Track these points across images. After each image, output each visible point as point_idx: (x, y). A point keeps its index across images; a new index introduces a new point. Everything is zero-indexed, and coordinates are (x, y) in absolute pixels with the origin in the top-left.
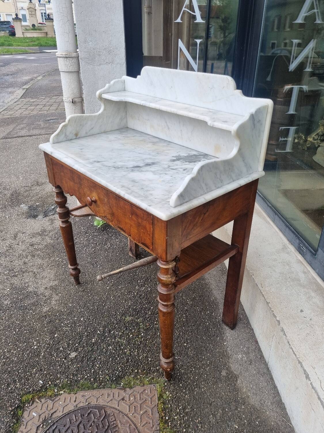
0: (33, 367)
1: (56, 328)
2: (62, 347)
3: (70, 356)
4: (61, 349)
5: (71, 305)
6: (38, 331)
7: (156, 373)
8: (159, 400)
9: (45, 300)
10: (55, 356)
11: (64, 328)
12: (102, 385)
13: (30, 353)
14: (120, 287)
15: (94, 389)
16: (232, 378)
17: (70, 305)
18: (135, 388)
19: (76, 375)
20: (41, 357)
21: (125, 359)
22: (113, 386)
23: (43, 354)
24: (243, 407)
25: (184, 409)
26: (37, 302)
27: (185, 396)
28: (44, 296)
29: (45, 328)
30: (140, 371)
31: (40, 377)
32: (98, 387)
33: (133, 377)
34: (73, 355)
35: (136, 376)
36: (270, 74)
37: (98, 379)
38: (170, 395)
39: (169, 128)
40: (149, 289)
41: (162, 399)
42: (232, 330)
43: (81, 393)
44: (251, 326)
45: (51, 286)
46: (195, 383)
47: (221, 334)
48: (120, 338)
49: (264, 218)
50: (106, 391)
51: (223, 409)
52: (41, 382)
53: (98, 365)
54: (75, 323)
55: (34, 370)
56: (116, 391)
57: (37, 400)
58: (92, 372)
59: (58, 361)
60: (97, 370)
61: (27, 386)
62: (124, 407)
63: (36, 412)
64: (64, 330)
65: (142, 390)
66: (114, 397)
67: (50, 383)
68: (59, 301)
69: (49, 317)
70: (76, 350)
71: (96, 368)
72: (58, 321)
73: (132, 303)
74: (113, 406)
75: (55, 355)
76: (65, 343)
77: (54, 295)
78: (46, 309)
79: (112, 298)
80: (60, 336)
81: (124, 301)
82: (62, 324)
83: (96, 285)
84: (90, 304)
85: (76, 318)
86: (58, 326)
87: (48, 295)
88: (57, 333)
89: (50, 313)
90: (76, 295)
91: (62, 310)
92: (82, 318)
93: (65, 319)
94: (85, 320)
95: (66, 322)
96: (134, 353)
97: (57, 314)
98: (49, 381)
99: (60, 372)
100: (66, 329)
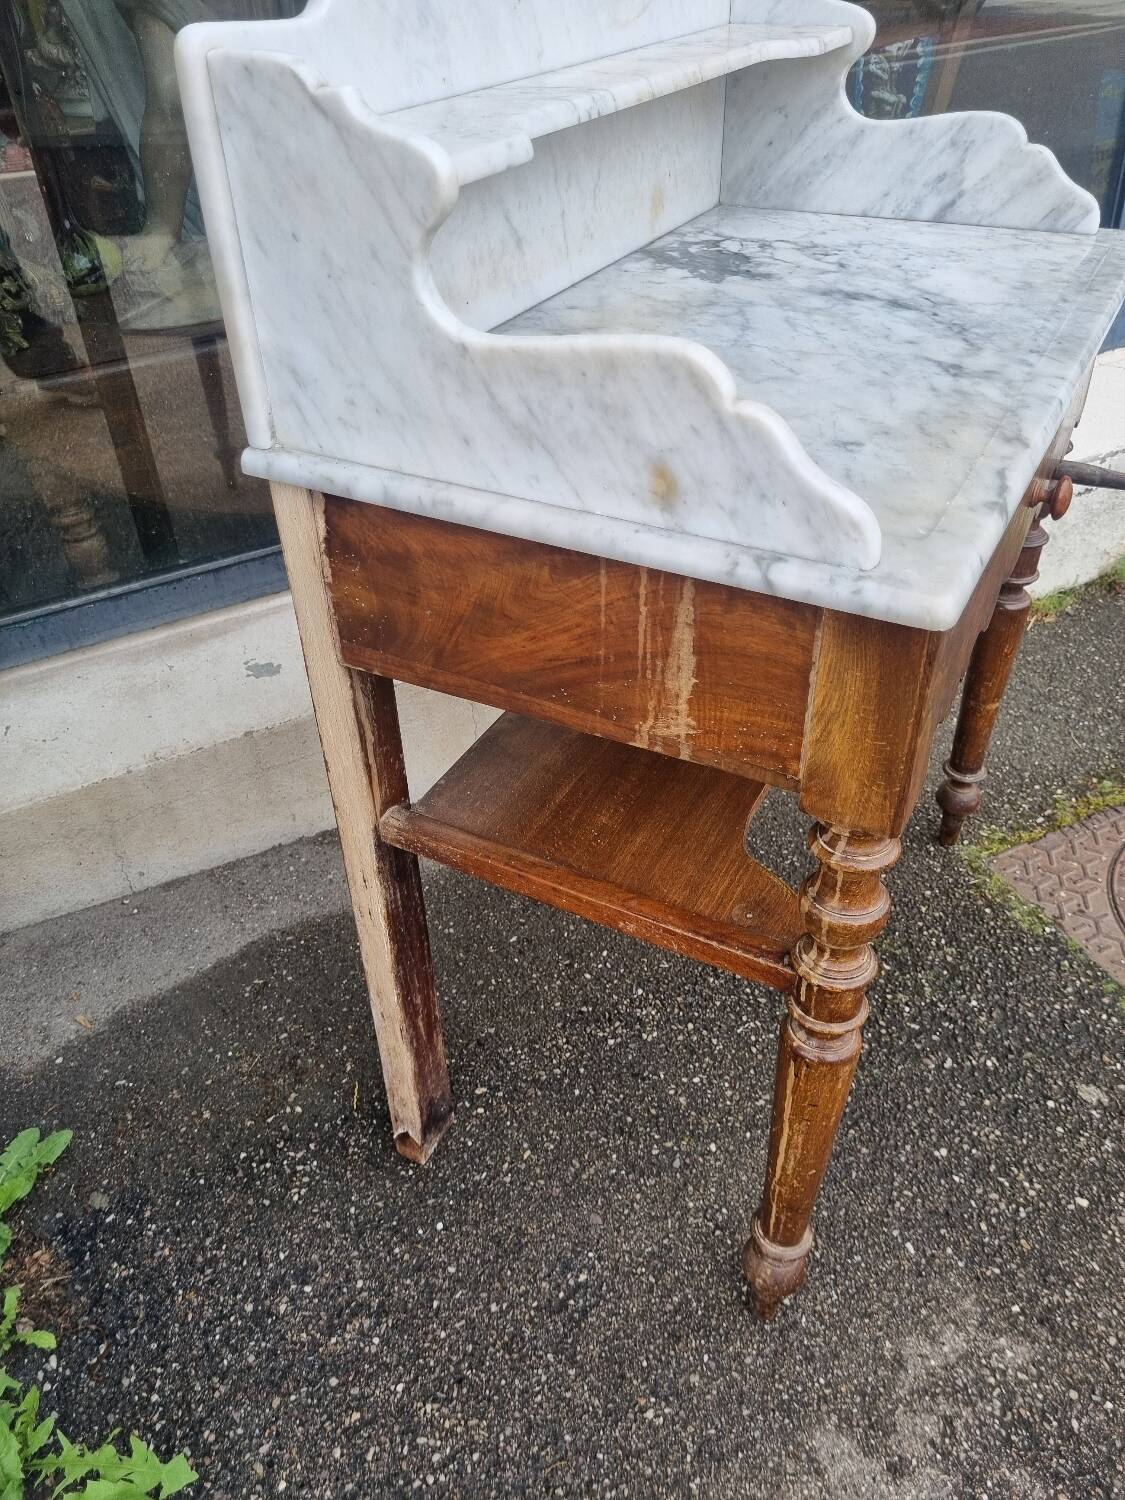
1: (1056, 1225)
2: (1102, 1148)
3: (1105, 1100)
4: (1108, 1145)
5: (909, 1245)
11: (1032, 1193)
14: (682, 1100)
17: (912, 1251)
18: (1031, 902)
22: (1071, 946)
26: (1008, 1442)
28: (953, 1429)
29: (1092, 1272)
32: (1108, 979)
34: (1091, 1094)
35: (1002, 908)
37: (1091, 987)
45: (868, 1451)
50: (1099, 959)
53: (1057, 1007)
54: (978, 1172)
60: (1071, 1001)
64: (1038, 1186)
65: (1021, 885)
66: (1095, 936)
68: (926, 1323)
69: (1034, 1298)
70: (1072, 1095)
71: (1066, 1006)
72: (1023, 1242)
77: (912, 1375)
78: (1009, 1354)
79: (761, 1102)
80: (1073, 1189)
81: (754, 1050)
82: (1023, 1214)
83: (724, 1211)
84: (848, 1167)
85: (956, 1179)
86: (1043, 1226)
87: (931, 1411)
88: (1072, 1207)
89: (1016, 1309)
90: (838, 1267)
91: (961, 1264)
92: (936, 1153)
93: (994, 1220)
94: (934, 1138)
95: (1003, 1206)
96: (939, 939)
97: (997, 1271)
100: (1027, 1184)
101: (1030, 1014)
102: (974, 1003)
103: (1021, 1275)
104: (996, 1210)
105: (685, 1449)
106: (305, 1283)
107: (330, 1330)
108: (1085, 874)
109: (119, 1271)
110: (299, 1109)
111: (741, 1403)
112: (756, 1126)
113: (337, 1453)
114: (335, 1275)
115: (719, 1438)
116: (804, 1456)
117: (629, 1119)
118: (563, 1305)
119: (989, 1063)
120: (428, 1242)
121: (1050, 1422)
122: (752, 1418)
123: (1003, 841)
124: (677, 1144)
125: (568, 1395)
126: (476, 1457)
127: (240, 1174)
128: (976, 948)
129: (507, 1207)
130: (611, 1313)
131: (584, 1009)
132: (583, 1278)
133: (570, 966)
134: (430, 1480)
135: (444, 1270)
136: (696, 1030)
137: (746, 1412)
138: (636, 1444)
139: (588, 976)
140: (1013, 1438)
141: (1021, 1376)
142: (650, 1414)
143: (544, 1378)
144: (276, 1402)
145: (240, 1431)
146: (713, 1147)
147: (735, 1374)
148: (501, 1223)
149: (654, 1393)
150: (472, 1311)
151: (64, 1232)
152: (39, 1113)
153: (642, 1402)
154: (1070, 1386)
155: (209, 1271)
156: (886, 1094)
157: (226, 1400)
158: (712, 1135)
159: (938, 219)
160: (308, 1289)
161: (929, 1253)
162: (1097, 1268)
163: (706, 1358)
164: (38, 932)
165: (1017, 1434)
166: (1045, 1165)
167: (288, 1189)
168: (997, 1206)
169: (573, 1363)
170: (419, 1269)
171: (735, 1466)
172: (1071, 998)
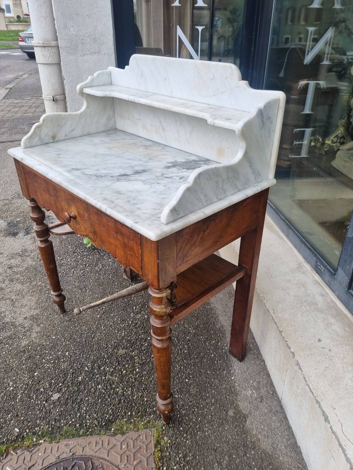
0: (8, 412)
1: (36, 365)
2: (42, 387)
3: (52, 398)
4: (42, 390)
5: (54, 337)
6: (15, 369)
7: (152, 416)
8: (156, 447)
9: (24, 332)
10: (35, 399)
11: (46, 365)
12: (89, 432)
13: (5, 395)
14: (112, 315)
15: (80, 436)
16: (240, 418)
17: (53, 337)
18: (128, 434)
19: (59, 421)
20: (17, 400)
21: (117, 400)
22: (102, 432)
23: (19, 396)
24: (253, 452)
25: (185, 457)
26: (15, 334)
27: (186, 442)
28: (23, 328)
29: (23, 365)
30: (134, 413)
31: (16, 424)
32: (85, 434)
33: (126, 421)
34: (56, 396)
35: (129, 420)
36: (283, 69)
37: (85, 425)
38: (169, 441)
39: (163, 129)
40: (146, 317)
41: (159, 446)
42: (241, 361)
43: (65, 442)
44: (262, 357)
45: (31, 316)
46: (198, 426)
47: (228, 367)
48: (112, 375)
49: (277, 233)
50: (93, 439)
51: (230, 456)
52: (17, 430)
53: (84, 408)
54: (58, 358)
55: (9, 415)
56: (106, 438)
57: (12, 452)
58: (78, 416)
59: (38, 404)
60: (84, 414)
62: (115, 457)
63: (10, 467)
64: (46, 367)
65: (136, 436)
66: (102, 445)
68: (40, 333)
69: (29, 352)
70: (59, 391)
71: (83, 411)
72: (39, 357)
73: (126, 333)
74: (102, 456)
75: (34, 397)
76: (47, 383)
77: (35, 327)
79: (102, 327)
80: (40, 374)
81: (116, 331)
82: (43, 360)
83: (84, 313)
85: (60, 353)
86: (38, 362)
87: (28, 326)
88: (37, 371)
89: (30, 348)
92: (68, 352)
93: (47, 354)
94: (71, 354)
96: (127, 392)
97: (38, 349)
98: (26, 429)
99: (40, 418)
100: (48, 366)
101: (87, 399)
102: (99, 387)
103: (34, 352)
112: (98, 325)
118: (85, 288)
119: (80, 378)
120: (109, 275)
124: (103, 311)
126: (71, 275)
132: (88, 291)
135: (103, 277)
136: (129, 323)
156: (88, 351)
158: (101, 317)
161: (51, 340)
166: (48, 371)
168: (49, 357)
172: (85, 415)
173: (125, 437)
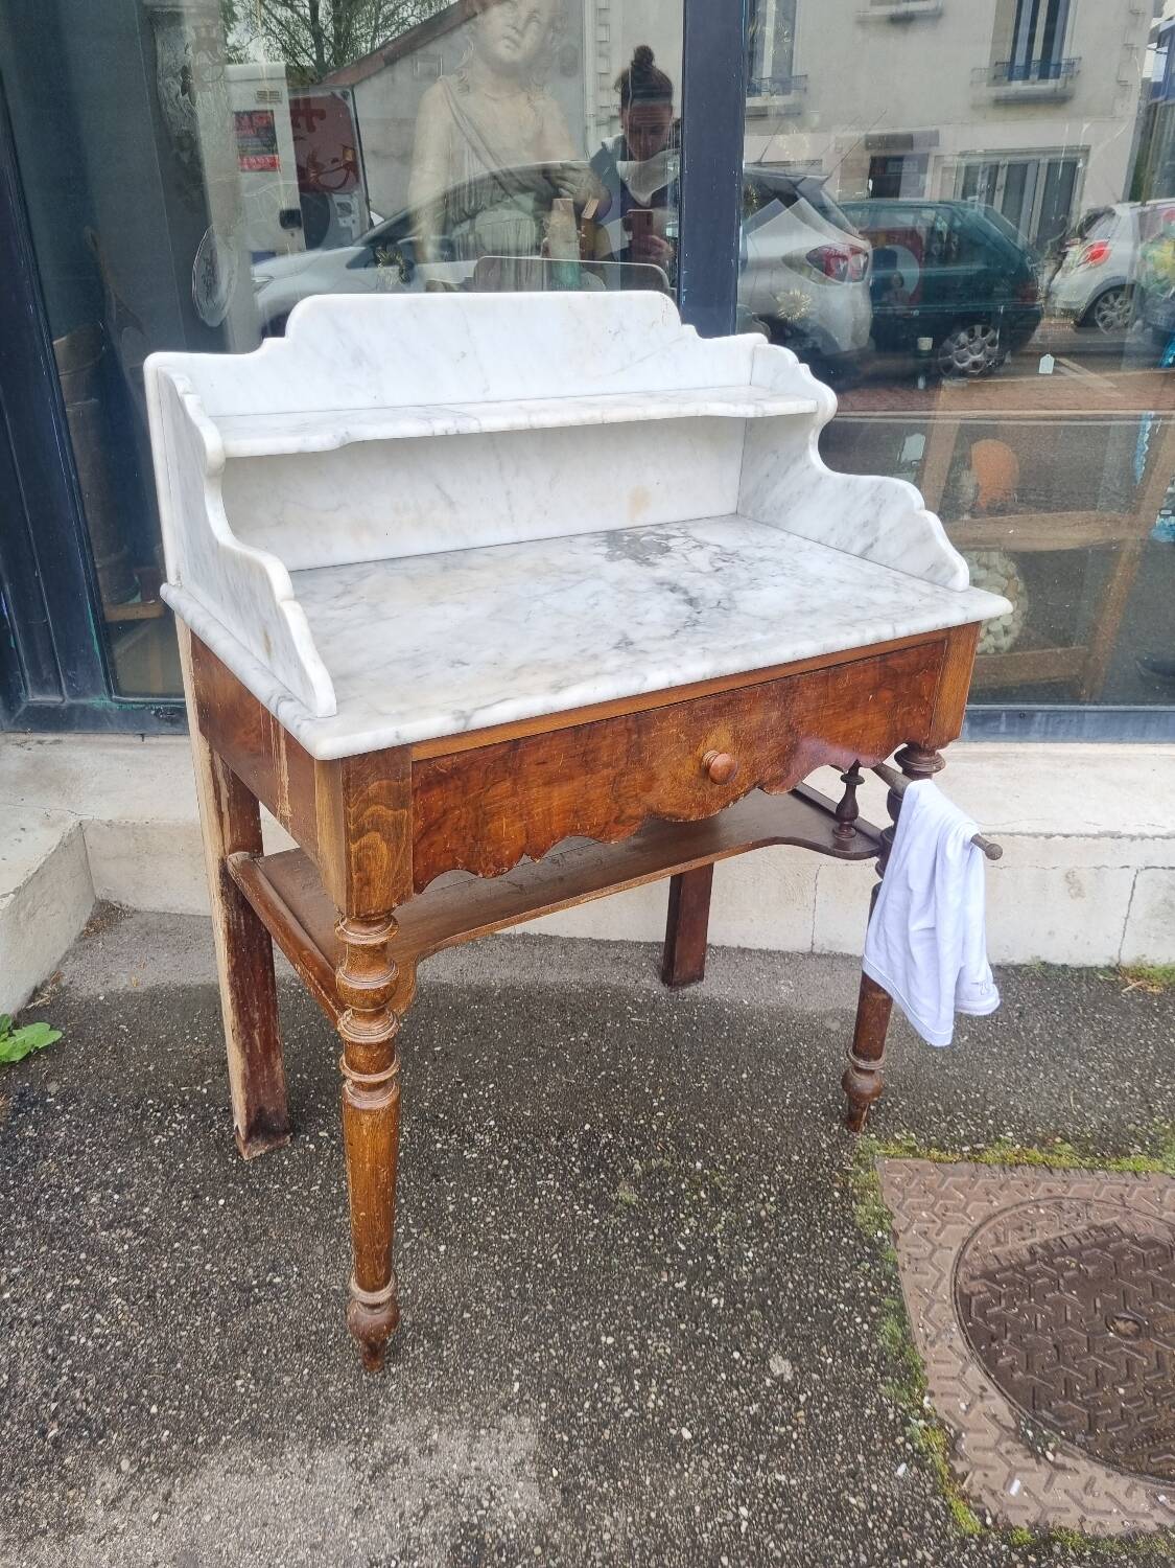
0: (840, 1509)
1: (645, 1436)
2: (746, 1408)
3: (788, 1377)
4: (754, 1408)
5: (517, 1385)
6: (653, 1515)
7: (841, 1152)
10: (790, 1428)
11: (651, 1405)
12: (889, 1286)
13: (771, 1530)
15: (903, 1308)
17: (516, 1390)
18: (889, 1206)
19: (862, 1355)
20: (793, 1482)
22: (888, 1255)
23: (778, 1477)
29: (641, 1483)
30: (837, 1185)
31: (882, 1474)
32: (897, 1296)
33: (858, 1204)
34: (780, 1366)
35: (854, 1198)
37: (872, 1293)
38: (904, 1133)
39: (451, 504)
41: (918, 1150)
43: (921, 1343)
45: (353, 1490)
47: (712, 1002)
50: (907, 1278)
52: (902, 1470)
53: (822, 1291)
54: (623, 1370)
55: (853, 1501)
57: (965, 1485)
58: (847, 1309)
59: (809, 1417)
60: (839, 1293)
61: (923, 1517)
63: (1007, 1485)
64: (660, 1403)
65: (893, 1190)
66: (922, 1258)
67: (901, 1439)
69: (576, 1471)
70: (763, 1358)
71: (830, 1295)
72: (607, 1432)
73: (550, 1176)
74: (950, 1260)
75: (783, 1430)
76: (729, 1395)
78: (517, 1495)
79: (506, 1237)
80: (688, 1420)
81: (537, 1200)
82: (627, 1414)
83: (409, 1291)
84: (526, 1311)
85: (600, 1363)
86: (634, 1430)
87: (421, 1494)
88: (673, 1432)
89: (553, 1471)
90: (451, 1370)
91: (543, 1419)
92: (603, 1339)
93: (600, 1405)
94: (612, 1327)
95: (617, 1400)
96: (770, 1194)
97: (566, 1438)
98: (894, 1444)
99: (854, 1406)
100: (653, 1397)
101: (790, 1285)
102: (750, 1254)
103: (581, 1451)
104: (609, 1400)
105: (239, 1416)
106: (118, 1193)
107: (109, 1227)
108: (965, 1208)
109: (30, 1132)
110: (205, 1091)
111: (301, 1410)
112: (487, 1250)
113: (49, 1295)
114: (138, 1197)
115: (267, 1422)
116: (309, 1466)
117: (403, 1201)
118: (251, 1289)
119: (715, 1301)
120: (206, 1207)
121: (501, 1555)
122: (299, 1423)
123: (911, 1149)
124: (419, 1233)
125: (202, 1342)
126: (118, 1343)
127: (139, 1112)
128: (795, 1216)
129: (272, 1214)
130: (274, 1311)
131: (441, 1116)
132: (277, 1280)
133: (460, 1083)
134: (83, 1341)
135: (201, 1228)
136: (507, 1167)
137: (299, 1418)
138: (214, 1394)
139: (465, 1095)
140: (463, 1548)
141: (510, 1514)
142: (239, 1383)
143: (198, 1324)
144: (44, 1249)
145: (12, 1253)
146: (442, 1248)
147: (315, 1392)
148: (259, 1221)
149: (253, 1373)
150: (194, 1262)
151: (22, 1095)
152: (66, 1022)
153: (242, 1372)
154: (539, 1543)
155: (74, 1157)
156: (607, 1279)
157: (19, 1233)
158: (449, 1241)
159: (862, 556)
160: (116, 1197)
161: (527, 1397)
162: (648, 1483)
163: (306, 1371)
164: (156, 918)
165: (468, 1547)
166: (682, 1393)
167: (157, 1133)
168: (612, 1398)
169: (223, 1324)
170: (186, 1220)
171: (260, 1444)
172: (842, 1292)
173: (896, 1211)
